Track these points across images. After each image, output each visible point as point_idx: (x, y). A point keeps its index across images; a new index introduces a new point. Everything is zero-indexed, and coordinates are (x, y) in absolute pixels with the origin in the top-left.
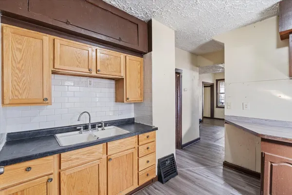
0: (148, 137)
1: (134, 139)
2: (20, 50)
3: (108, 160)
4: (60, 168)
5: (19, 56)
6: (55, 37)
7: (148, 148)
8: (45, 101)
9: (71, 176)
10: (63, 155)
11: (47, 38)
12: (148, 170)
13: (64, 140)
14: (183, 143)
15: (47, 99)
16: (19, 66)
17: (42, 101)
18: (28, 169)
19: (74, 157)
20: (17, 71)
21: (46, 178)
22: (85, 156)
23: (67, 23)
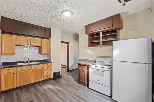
0: (47, 65)
1: (42, 65)
2: (6, 40)
3: (32, 70)
4: (17, 71)
5: (6, 42)
6: (17, 36)
7: (47, 68)
8: (13, 54)
9: (20, 73)
10: (18, 67)
11: (14, 36)
12: (48, 75)
13: (18, 64)
14: (70, 69)
15: (14, 53)
16: (6, 44)
17: (12, 54)
18: (8, 70)
19: (21, 68)
20: (6, 46)
21: (13, 73)
22: (25, 68)
23: (20, 32)
